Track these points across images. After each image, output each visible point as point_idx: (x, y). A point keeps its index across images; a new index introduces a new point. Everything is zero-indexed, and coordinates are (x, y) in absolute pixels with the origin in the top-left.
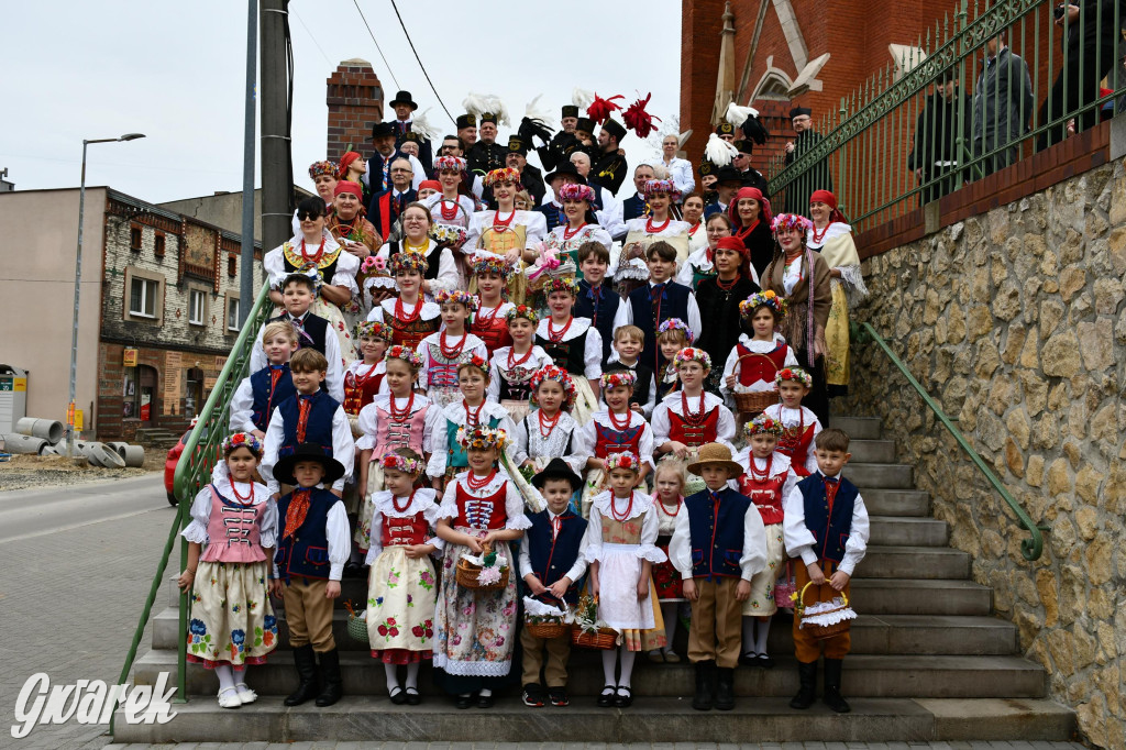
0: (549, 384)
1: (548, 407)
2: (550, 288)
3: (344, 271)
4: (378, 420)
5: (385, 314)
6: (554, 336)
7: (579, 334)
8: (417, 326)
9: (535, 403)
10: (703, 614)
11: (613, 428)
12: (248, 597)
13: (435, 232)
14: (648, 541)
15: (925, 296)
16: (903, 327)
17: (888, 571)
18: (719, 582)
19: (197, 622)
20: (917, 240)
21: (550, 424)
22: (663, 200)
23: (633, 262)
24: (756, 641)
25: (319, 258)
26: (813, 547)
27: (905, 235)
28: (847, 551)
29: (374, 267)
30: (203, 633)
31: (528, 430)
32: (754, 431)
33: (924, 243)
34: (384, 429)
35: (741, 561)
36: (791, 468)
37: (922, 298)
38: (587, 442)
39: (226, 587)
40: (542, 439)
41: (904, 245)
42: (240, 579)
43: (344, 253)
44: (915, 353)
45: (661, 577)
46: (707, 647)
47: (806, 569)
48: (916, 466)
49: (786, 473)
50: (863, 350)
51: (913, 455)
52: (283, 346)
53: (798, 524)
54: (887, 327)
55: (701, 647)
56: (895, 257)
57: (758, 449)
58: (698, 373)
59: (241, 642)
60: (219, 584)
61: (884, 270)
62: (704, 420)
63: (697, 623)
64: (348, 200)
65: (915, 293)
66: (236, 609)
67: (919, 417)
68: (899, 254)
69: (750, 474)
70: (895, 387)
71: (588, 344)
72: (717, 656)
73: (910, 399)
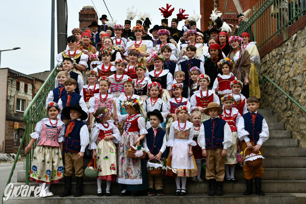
0: (154, 88)
1: (154, 96)
2: (154, 59)
3: (83, 60)
4: (96, 102)
5: (98, 69)
6: (156, 75)
7: (165, 74)
8: (109, 73)
9: (149, 96)
10: (210, 162)
11: (176, 103)
12: (52, 159)
13: (115, 48)
14: (191, 138)
15: (285, 63)
16: (278, 75)
17: (277, 155)
18: (215, 149)
19: (34, 166)
20: (281, 44)
21: (154, 101)
22: (193, 37)
23: (184, 57)
24: (230, 175)
25: (75, 55)
26: (248, 136)
27: (277, 44)
28: (260, 137)
29: (93, 58)
30: (36, 170)
31: (146, 103)
32: (225, 100)
33: (283, 45)
34: (98, 104)
35: (223, 143)
36: (239, 113)
37: (284, 64)
38: (167, 108)
39: (45, 155)
40: (152, 106)
41: (277, 47)
42: (50, 152)
43: (83, 54)
44: (283, 83)
45: (196, 151)
46: (212, 174)
47: (246, 144)
48: (285, 122)
49: (237, 114)
50: (265, 88)
51: (284, 119)
52: (64, 79)
53: (242, 129)
54: (273, 77)
55: (210, 174)
56: (274, 52)
57: (226, 106)
58: (206, 83)
59: (50, 174)
60: (42, 154)
61: (271, 58)
62: (208, 99)
63: (209, 165)
64: (86, 38)
65: (282, 63)
66: (48, 162)
67: (286, 105)
68: (275, 51)
69: (224, 115)
70: (277, 97)
71: (168, 78)
72: (216, 177)
73: (282, 100)
